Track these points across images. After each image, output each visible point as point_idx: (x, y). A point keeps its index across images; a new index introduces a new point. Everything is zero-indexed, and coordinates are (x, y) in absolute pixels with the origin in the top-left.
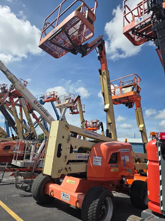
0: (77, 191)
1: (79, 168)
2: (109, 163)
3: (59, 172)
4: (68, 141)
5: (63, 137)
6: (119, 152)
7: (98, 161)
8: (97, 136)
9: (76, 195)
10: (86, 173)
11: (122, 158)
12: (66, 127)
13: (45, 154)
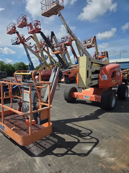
0: (93, 94)
1: (95, 82)
2: (111, 78)
3: (88, 86)
4: (91, 68)
5: (89, 66)
6: (116, 71)
7: (105, 77)
8: (102, 62)
9: (94, 96)
10: (98, 84)
11: (117, 74)
12: (89, 59)
13: (81, 78)
